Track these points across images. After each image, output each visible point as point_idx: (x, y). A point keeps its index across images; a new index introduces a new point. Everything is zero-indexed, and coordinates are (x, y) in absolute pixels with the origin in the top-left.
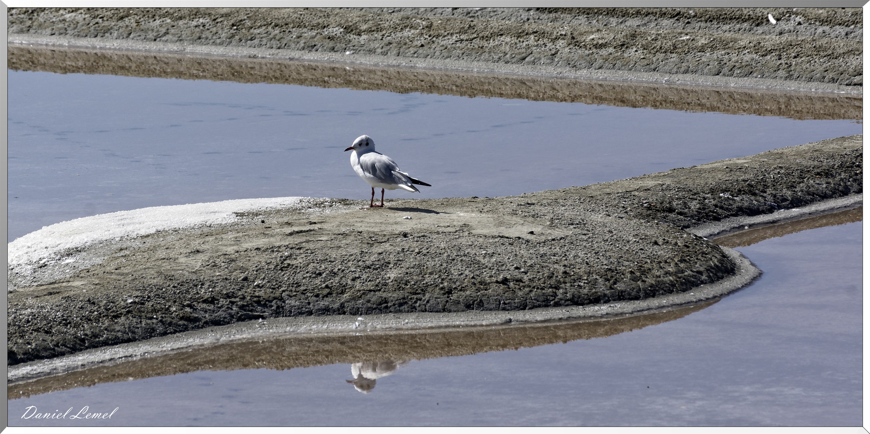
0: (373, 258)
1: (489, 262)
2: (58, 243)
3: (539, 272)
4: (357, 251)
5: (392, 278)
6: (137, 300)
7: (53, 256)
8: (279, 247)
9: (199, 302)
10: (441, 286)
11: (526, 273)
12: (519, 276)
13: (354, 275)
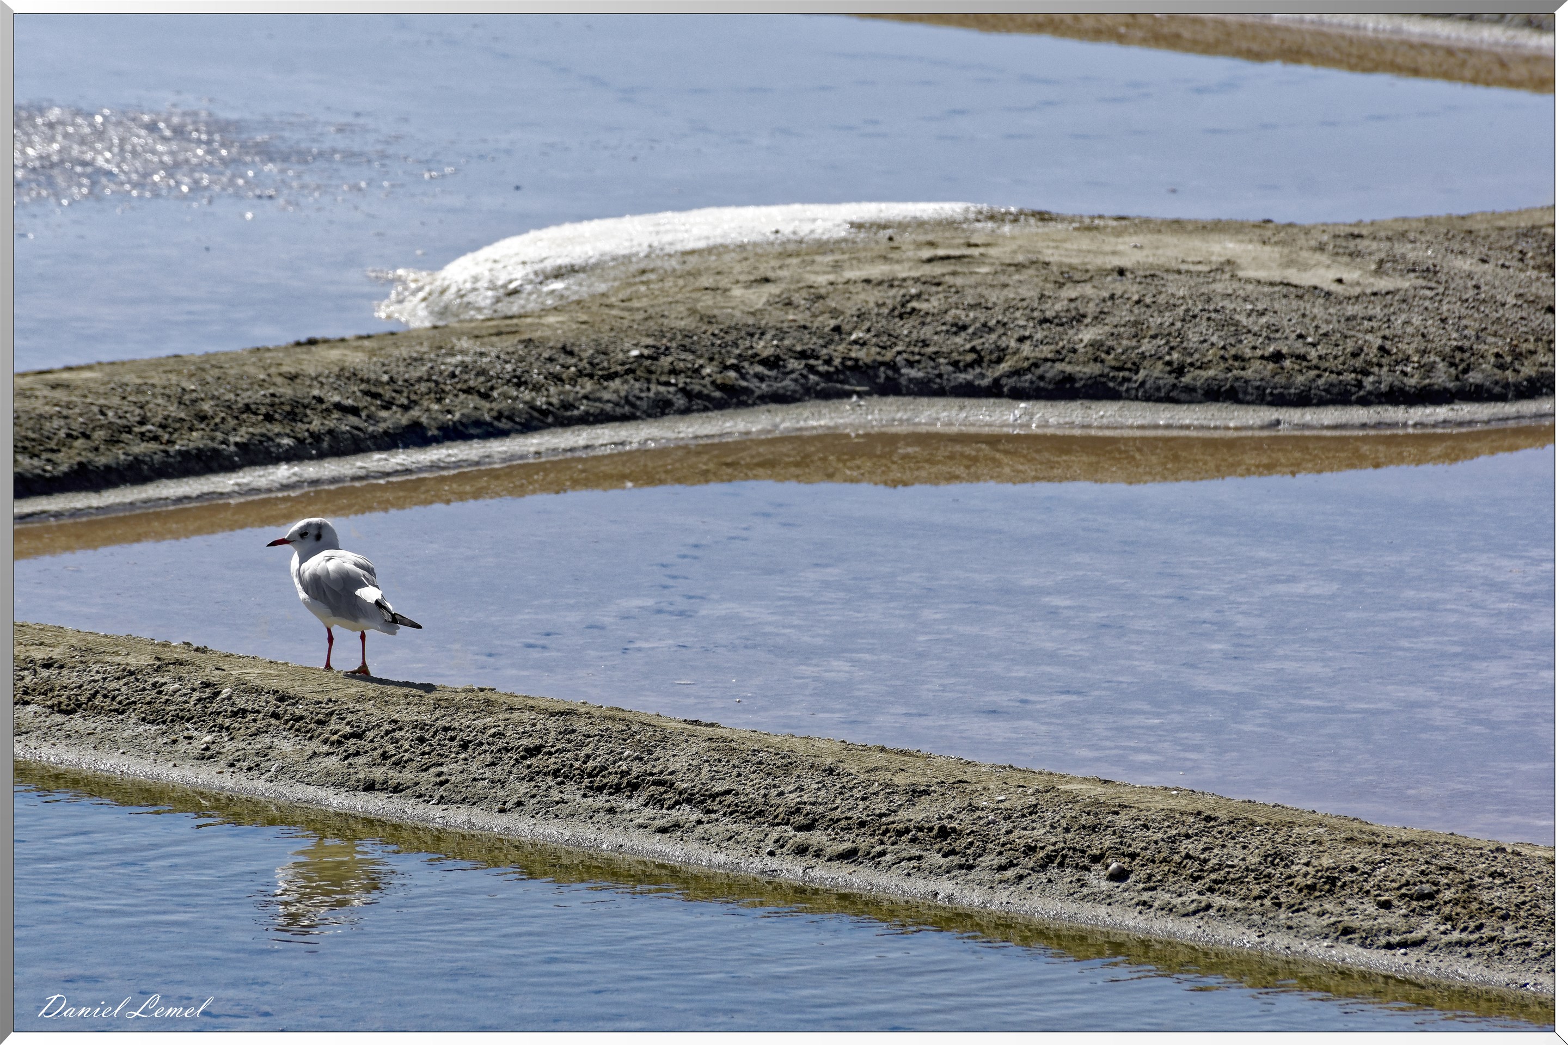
0: (1058, 307)
1: (1255, 323)
2: (544, 255)
3: (1337, 345)
4: (1034, 294)
5: (1085, 341)
6: (646, 352)
7: (532, 276)
8: (904, 280)
9: (752, 363)
10: (1167, 358)
11: (1314, 345)
12: (1302, 351)
13: (1022, 333)
